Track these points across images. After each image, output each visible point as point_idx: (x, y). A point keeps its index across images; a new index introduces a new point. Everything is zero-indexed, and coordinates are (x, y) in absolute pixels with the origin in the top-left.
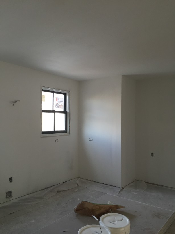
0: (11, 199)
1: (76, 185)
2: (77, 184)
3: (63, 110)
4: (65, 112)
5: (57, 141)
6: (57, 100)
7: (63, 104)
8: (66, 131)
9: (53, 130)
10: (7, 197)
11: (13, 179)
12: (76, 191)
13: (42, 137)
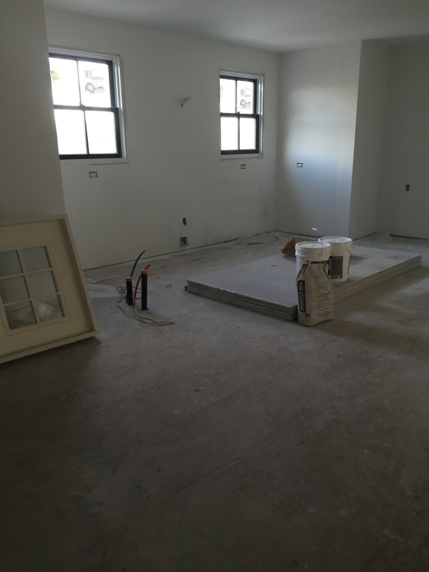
0: (187, 247)
1: (275, 239)
2: (277, 238)
3: (251, 112)
4: (255, 116)
5: (243, 167)
6: (242, 92)
7: (251, 99)
8: (256, 151)
9: (236, 148)
10: (181, 245)
11: (187, 220)
12: (276, 243)
13: (222, 160)
